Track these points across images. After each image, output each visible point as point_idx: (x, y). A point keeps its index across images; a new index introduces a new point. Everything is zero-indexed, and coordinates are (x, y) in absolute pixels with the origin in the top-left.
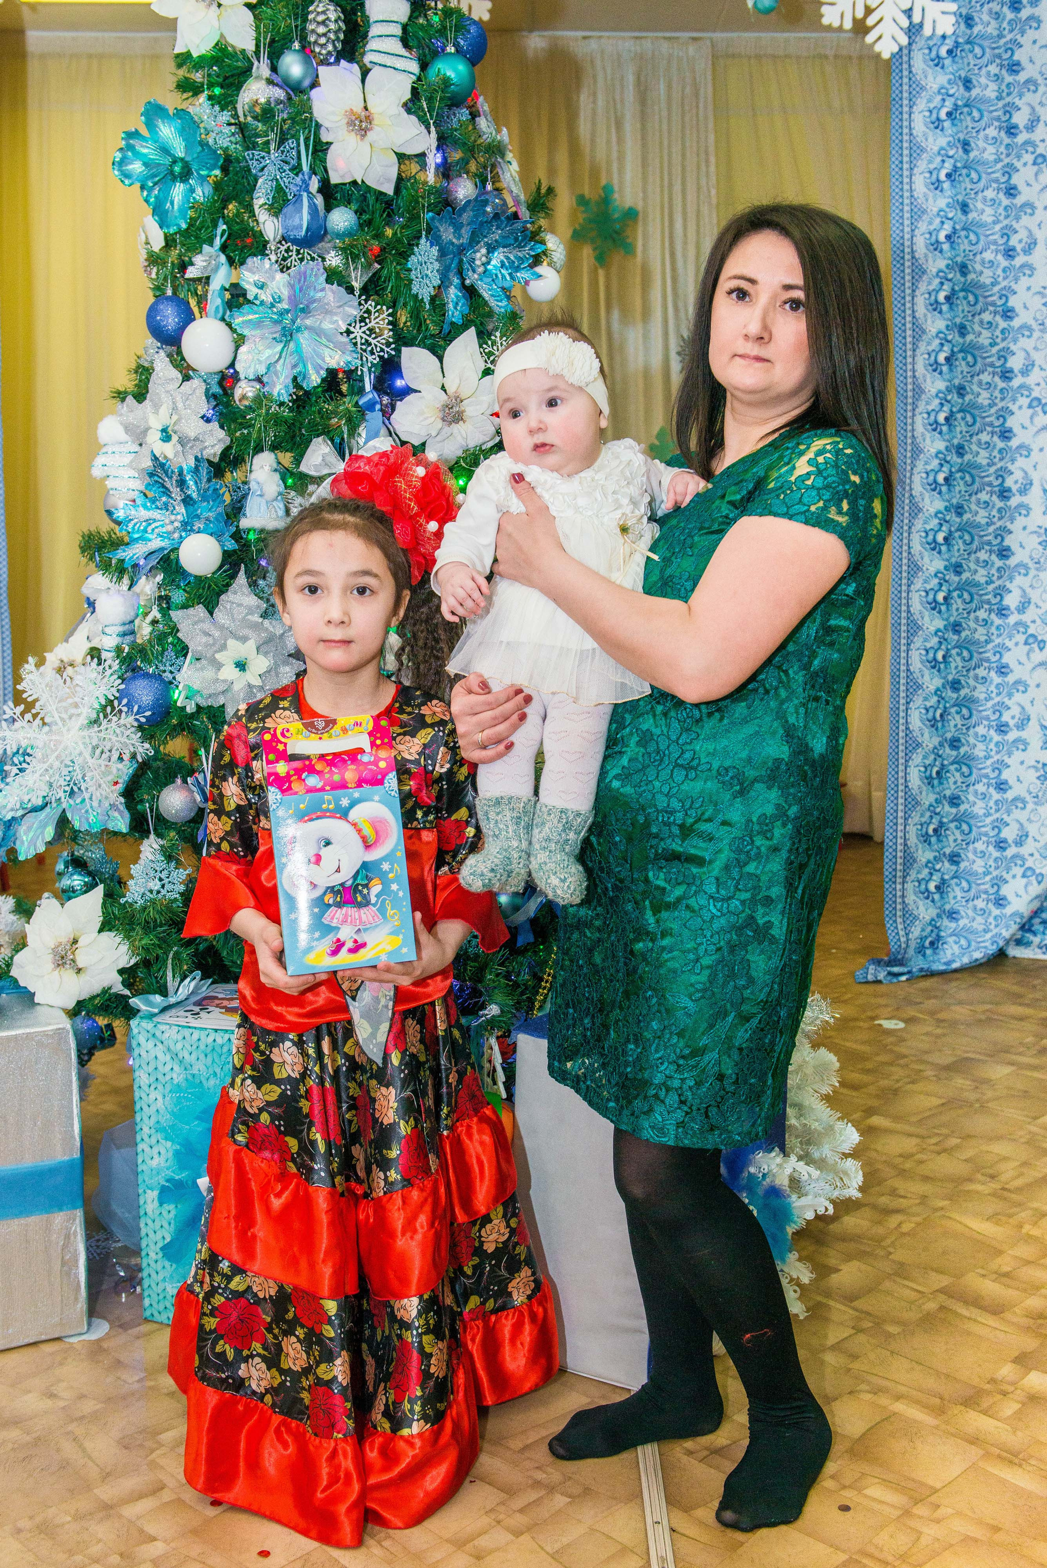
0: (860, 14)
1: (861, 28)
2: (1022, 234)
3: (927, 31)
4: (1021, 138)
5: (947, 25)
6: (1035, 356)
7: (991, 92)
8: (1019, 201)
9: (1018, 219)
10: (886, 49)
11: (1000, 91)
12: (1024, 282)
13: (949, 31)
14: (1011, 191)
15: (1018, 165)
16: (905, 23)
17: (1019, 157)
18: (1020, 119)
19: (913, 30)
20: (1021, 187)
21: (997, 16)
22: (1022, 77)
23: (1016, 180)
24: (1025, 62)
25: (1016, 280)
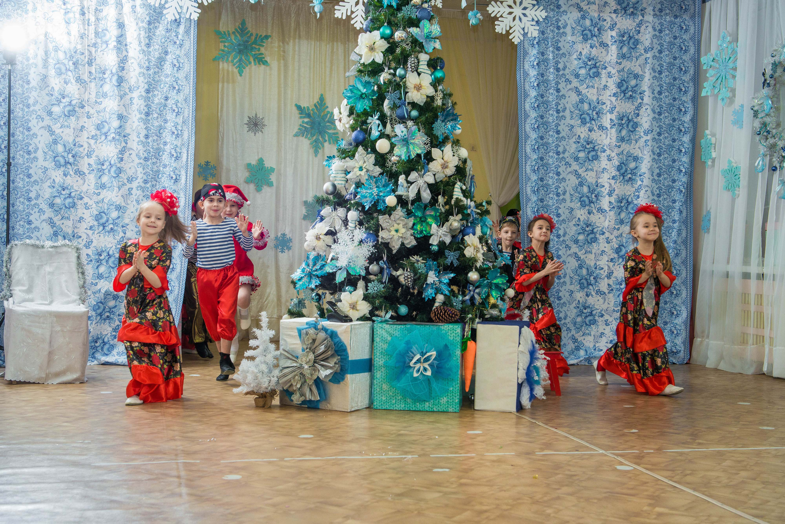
0: (508, 29)
1: (508, 33)
2: (562, 105)
3: (529, 35)
4: (561, 73)
5: (536, 34)
6: (567, 147)
7: (551, 57)
8: (561, 94)
9: (560, 100)
10: (516, 41)
11: (554, 56)
12: (563, 121)
13: (537, 36)
14: (558, 90)
15: (560, 81)
16: (522, 33)
17: (560, 79)
18: (561, 66)
19: (525, 35)
20: (561, 89)
21: (553, 31)
22: (561, 52)
23: (560, 86)
24: (562, 47)
25: (560, 121)
